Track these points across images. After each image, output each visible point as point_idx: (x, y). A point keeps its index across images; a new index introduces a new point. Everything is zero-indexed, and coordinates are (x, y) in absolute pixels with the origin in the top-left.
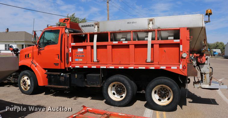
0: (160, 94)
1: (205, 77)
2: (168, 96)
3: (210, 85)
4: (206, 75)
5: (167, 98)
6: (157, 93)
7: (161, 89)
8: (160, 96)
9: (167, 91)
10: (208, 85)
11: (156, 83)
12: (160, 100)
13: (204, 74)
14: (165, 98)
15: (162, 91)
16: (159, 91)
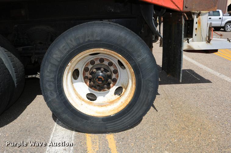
0: (90, 80)
1: (200, 23)
2: (115, 81)
3: (209, 41)
4: (200, 17)
5: (113, 89)
6: (81, 76)
7: (92, 62)
8: (91, 86)
9: (112, 68)
10: (204, 43)
11: (75, 44)
12: (91, 97)
13: (195, 16)
14: (109, 88)
15: (98, 69)
16: (86, 70)
